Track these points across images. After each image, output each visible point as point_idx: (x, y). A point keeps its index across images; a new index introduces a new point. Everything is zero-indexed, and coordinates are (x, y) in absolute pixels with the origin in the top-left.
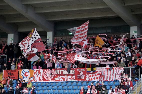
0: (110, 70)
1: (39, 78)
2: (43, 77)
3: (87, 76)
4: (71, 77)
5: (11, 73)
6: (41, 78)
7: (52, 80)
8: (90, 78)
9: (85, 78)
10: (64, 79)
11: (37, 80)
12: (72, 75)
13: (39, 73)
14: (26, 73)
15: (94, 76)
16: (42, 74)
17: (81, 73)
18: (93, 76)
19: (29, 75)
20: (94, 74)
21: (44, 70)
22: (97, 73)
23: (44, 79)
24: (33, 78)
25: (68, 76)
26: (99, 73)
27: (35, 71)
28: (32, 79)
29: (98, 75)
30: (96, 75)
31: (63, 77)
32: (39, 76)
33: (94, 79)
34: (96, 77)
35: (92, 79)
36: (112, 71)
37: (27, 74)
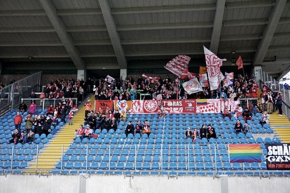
0: (225, 102)
1: (139, 110)
2: (144, 109)
3: (197, 108)
4: (178, 108)
5: (104, 104)
6: (141, 109)
7: (155, 112)
8: (201, 110)
9: (195, 110)
10: (169, 111)
11: (137, 112)
12: (179, 107)
13: (139, 104)
14: (122, 104)
15: (206, 108)
16: (142, 105)
17: (190, 105)
18: (204, 108)
19: (127, 107)
20: (205, 106)
21: (144, 102)
22: (208, 105)
23: (145, 111)
24: (131, 109)
25: (174, 108)
26: (211, 105)
27: (134, 102)
28: (130, 111)
29: (210, 106)
30: (207, 107)
31: (168, 109)
32: (138, 107)
33: (206, 111)
34: (208, 109)
35: (203, 111)
36: (227, 102)
37: (124, 105)
